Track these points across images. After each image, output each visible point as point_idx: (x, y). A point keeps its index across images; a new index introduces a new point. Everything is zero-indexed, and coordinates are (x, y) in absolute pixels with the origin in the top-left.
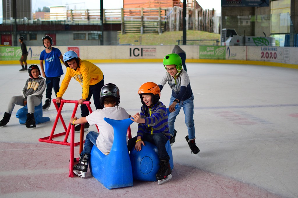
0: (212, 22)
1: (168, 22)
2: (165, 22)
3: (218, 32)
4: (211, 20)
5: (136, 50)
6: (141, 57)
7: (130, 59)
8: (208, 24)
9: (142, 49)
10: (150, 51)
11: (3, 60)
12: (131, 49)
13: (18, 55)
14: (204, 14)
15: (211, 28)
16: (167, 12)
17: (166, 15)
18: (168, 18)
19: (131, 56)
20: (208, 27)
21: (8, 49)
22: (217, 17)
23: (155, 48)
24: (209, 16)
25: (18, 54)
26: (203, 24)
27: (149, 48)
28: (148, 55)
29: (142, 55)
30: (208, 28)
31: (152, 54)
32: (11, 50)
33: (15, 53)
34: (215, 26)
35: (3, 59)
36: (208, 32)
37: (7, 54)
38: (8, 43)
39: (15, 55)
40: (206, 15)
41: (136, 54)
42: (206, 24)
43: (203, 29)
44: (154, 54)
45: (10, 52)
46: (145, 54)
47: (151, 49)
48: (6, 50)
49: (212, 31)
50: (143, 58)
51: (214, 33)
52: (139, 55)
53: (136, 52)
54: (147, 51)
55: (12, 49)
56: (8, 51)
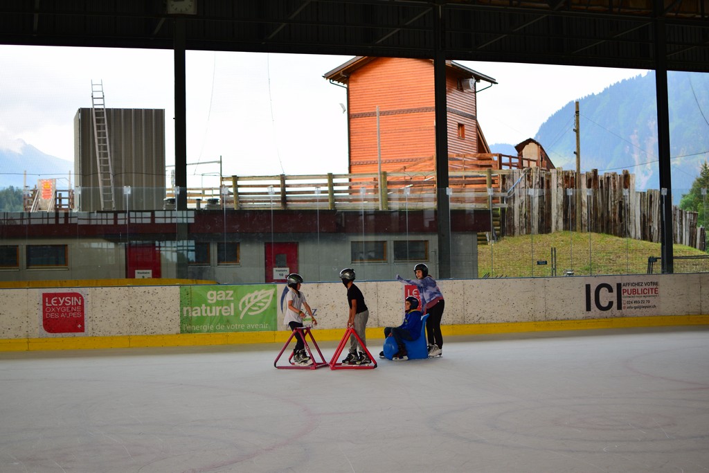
0: (623, 208)
1: (511, 210)
2: (503, 210)
3: (639, 234)
4: (620, 203)
5: (604, 291)
6: (618, 313)
7: (586, 318)
8: (615, 213)
9: (619, 286)
10: (643, 291)
11: (196, 332)
12: (588, 287)
13: (246, 314)
14: (602, 187)
15: (622, 225)
16: (508, 182)
17: (504, 190)
18: (511, 199)
19: (588, 308)
20: (615, 221)
21: (214, 293)
22: (637, 192)
23: (656, 284)
24: (615, 191)
25: (246, 309)
26: (602, 215)
27: (638, 284)
28: (637, 305)
29: (619, 307)
30: (615, 225)
31: (649, 302)
32: (224, 298)
33: (236, 309)
34: (632, 218)
35: (196, 328)
36: (615, 234)
37: (211, 312)
38: (149, 273)
39: (237, 314)
40: (607, 189)
41: (604, 303)
42: (608, 212)
43: (603, 227)
44: (653, 301)
45: (219, 303)
46: (628, 302)
47: (644, 287)
48: (208, 296)
49: (624, 233)
50: (622, 316)
51: (630, 237)
52: (611, 304)
53: (606, 297)
54: (634, 292)
55: (227, 295)
56: (215, 301)
